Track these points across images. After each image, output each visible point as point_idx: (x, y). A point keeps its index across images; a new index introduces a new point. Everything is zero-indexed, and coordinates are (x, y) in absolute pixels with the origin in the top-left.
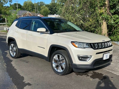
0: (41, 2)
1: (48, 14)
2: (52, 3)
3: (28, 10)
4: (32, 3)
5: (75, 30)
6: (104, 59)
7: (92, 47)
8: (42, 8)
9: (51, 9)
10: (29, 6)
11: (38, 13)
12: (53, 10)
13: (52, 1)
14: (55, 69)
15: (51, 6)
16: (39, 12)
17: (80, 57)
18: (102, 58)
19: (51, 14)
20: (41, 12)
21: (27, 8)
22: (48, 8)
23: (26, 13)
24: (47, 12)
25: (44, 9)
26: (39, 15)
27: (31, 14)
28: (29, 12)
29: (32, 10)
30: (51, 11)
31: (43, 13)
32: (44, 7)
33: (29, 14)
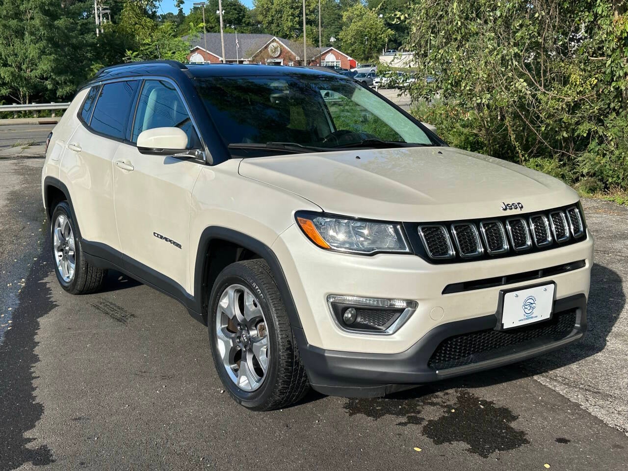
3: (277, 34)
5: (395, 142)
6: (509, 321)
7: (417, 250)
10: (280, 11)
11: (329, 45)
14: (229, 368)
16: (332, 39)
17: (345, 309)
18: (496, 318)
20: (342, 40)
21: (273, 20)
22: (381, 16)
23: (266, 47)
24: (376, 38)
25: (359, 24)
26: (335, 55)
27: (292, 54)
28: (279, 44)
29: (298, 29)
30: (393, 33)
31: (353, 45)
32: (361, 12)
33: (279, 53)
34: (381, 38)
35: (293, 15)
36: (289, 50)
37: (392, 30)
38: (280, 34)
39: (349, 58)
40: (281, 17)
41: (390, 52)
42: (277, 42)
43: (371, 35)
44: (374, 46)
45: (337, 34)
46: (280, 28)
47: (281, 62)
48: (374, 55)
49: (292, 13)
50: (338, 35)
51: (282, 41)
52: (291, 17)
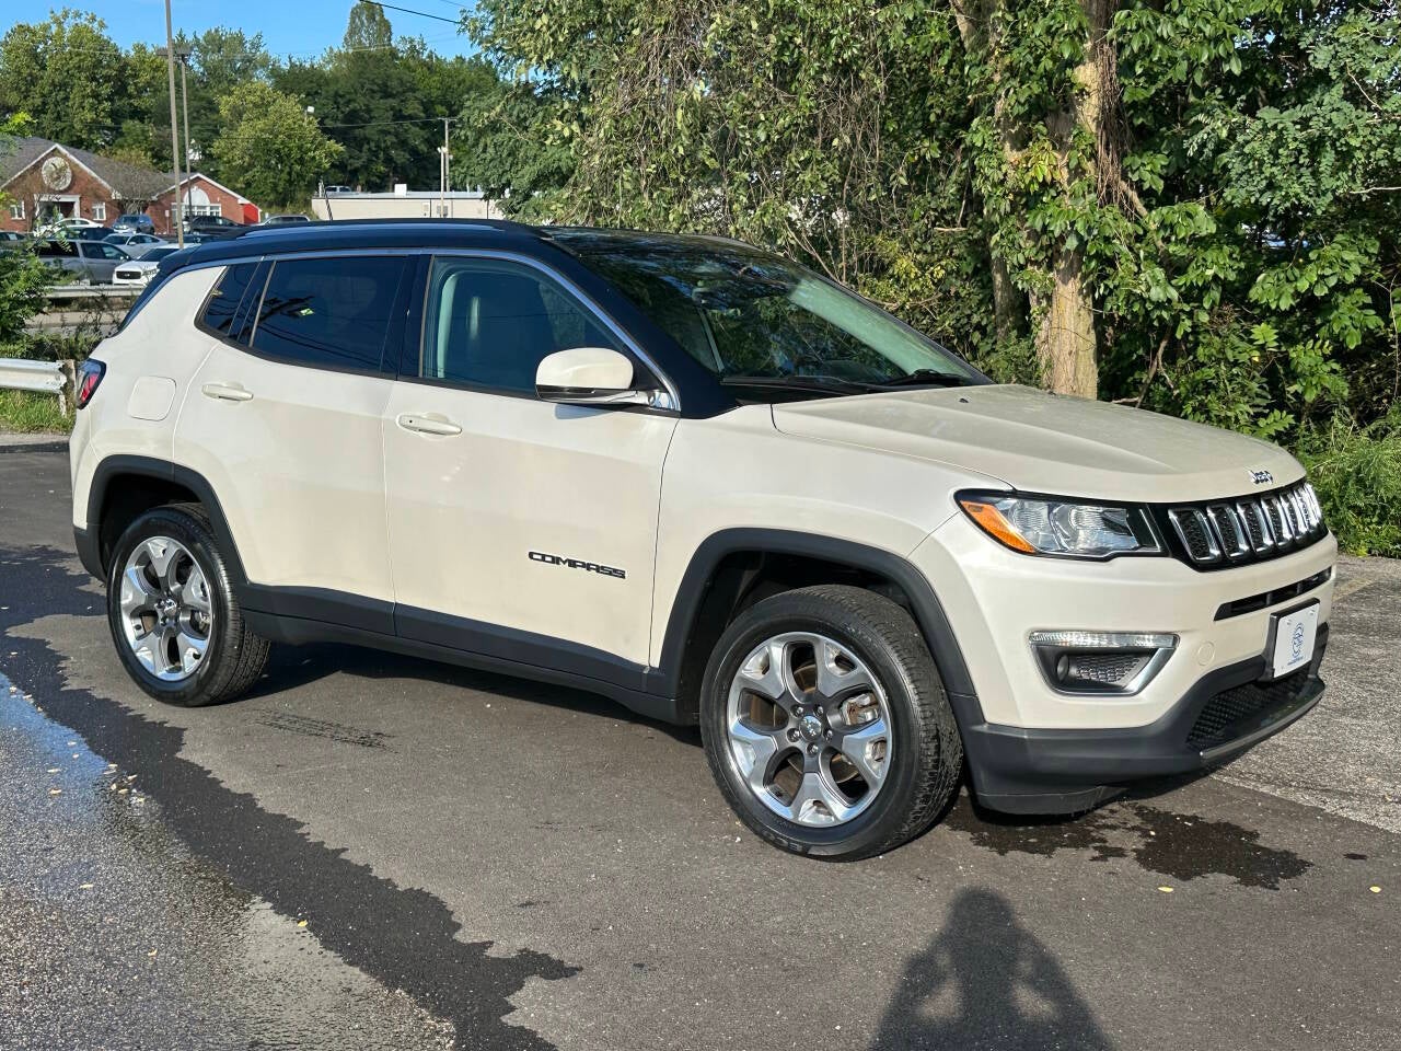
0: (215, 42)
1: (312, 187)
2: (360, 58)
3: (56, 136)
4: (103, 45)
8: (238, 114)
9: (345, 123)
10: (63, 86)
11: (187, 169)
12: (370, 131)
13: (353, 31)
15: (342, 87)
16: (193, 156)
19: (348, 177)
20: (220, 158)
21: (44, 104)
22: (311, 109)
23: (37, 167)
24: (301, 159)
25: (260, 124)
26: (206, 190)
27: (101, 185)
28: (69, 161)
29: (108, 128)
30: (342, 149)
31: (247, 171)
32: (263, 99)
33: (69, 182)
34: (314, 158)
35: (96, 95)
36: (94, 175)
37: (337, 142)
38: (65, 137)
39: (242, 200)
40: (67, 99)
41: (335, 190)
42: (64, 157)
43: (290, 150)
44: (298, 175)
45: (206, 144)
46: (63, 125)
47: (73, 203)
48: (299, 195)
49: (92, 91)
50: (210, 146)
51: (73, 154)
52: (91, 101)
